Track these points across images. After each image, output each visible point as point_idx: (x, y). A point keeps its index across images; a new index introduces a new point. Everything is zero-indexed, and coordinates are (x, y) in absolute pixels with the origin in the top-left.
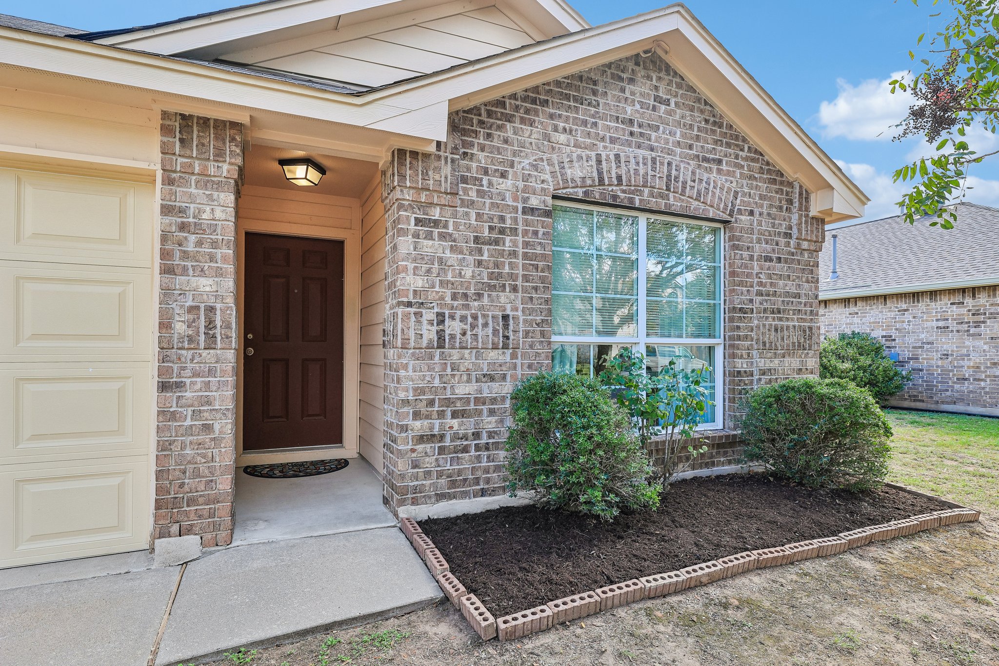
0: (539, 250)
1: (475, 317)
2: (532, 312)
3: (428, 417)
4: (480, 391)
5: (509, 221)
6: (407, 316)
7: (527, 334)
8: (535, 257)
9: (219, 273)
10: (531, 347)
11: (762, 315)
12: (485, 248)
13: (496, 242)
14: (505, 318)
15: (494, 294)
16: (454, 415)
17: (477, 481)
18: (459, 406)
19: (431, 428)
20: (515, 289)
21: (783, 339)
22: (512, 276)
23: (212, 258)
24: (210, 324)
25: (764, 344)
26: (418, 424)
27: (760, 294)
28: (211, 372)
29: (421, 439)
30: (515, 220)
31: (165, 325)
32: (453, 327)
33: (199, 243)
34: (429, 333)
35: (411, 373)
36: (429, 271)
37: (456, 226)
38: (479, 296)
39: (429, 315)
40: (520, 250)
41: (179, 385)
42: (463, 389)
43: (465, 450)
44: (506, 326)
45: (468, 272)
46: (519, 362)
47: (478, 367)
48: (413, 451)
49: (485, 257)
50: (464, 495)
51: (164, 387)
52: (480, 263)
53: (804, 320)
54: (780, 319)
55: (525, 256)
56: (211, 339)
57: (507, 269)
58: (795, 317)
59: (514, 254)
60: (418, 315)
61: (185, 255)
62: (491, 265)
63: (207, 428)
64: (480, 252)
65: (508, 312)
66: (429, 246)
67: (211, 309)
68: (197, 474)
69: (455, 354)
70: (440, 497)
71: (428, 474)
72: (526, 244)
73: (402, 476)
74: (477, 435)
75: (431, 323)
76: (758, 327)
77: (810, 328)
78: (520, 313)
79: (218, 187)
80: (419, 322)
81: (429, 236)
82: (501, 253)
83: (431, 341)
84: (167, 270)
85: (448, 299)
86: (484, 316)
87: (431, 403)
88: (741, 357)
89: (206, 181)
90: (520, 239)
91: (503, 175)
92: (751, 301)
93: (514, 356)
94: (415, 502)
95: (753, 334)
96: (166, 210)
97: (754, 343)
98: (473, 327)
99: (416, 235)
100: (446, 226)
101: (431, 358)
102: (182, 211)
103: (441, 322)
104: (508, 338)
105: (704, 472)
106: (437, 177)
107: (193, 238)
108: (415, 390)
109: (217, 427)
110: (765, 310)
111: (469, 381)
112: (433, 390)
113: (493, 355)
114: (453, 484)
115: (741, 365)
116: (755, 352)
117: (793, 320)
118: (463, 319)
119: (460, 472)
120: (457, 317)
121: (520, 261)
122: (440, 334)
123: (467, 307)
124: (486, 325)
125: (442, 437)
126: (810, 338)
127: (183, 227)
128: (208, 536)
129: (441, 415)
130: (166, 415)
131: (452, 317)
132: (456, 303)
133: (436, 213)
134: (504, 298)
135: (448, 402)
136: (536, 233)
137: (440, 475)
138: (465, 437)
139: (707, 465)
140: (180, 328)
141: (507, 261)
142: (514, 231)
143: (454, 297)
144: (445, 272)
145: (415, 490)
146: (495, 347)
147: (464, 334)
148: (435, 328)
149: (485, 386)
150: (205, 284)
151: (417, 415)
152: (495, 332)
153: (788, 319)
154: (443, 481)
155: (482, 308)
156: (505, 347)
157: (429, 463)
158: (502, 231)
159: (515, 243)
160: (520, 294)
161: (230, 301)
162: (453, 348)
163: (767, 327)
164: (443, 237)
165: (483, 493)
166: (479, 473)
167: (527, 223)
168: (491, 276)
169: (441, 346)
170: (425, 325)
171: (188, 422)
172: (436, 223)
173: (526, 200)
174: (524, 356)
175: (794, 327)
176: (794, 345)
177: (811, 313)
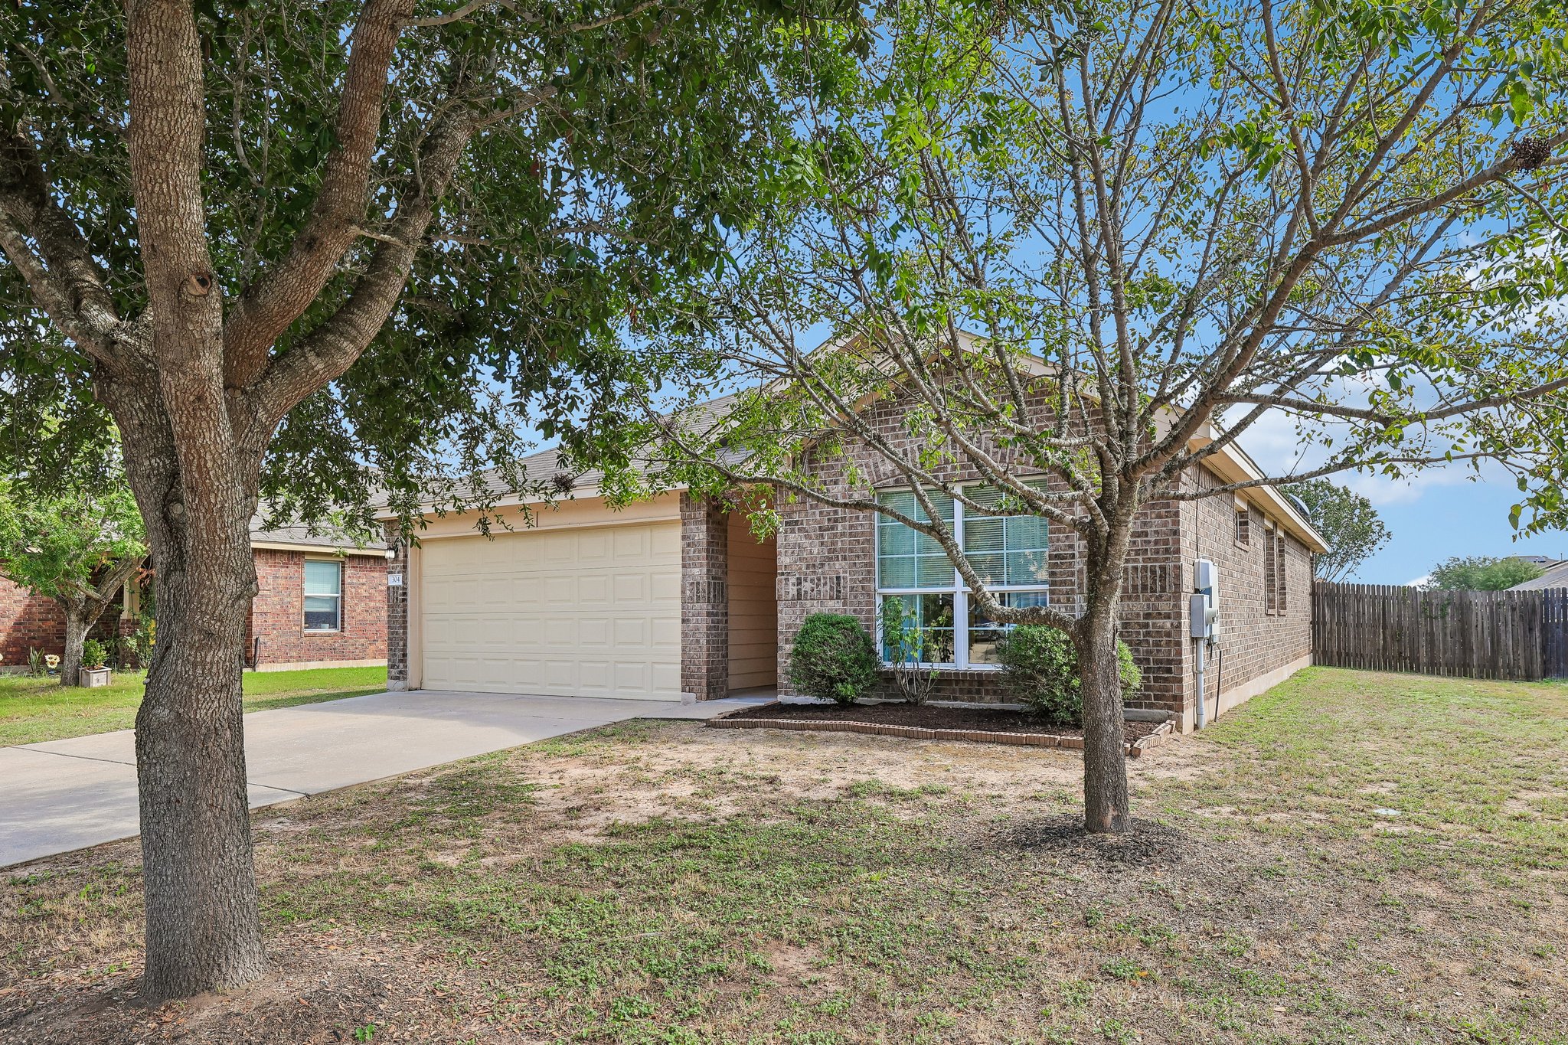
0: (860, 530)
1: (819, 579)
2: (855, 573)
6: (780, 581)
7: (852, 588)
8: (856, 535)
9: (701, 565)
10: (854, 597)
13: (832, 528)
14: (838, 578)
15: (832, 563)
20: (845, 558)
22: (843, 550)
23: (698, 558)
24: (698, 590)
26: (788, 646)
28: (699, 614)
29: (790, 656)
30: (844, 511)
31: (683, 592)
32: (807, 586)
33: (695, 551)
34: (793, 591)
35: (783, 615)
36: (792, 553)
37: (808, 522)
38: (822, 565)
39: (793, 580)
40: (849, 531)
41: (688, 620)
44: (838, 584)
45: (815, 551)
46: (848, 608)
48: (784, 662)
49: (826, 539)
51: (683, 621)
52: (822, 544)
53: (1156, 560)
55: (850, 535)
56: (698, 598)
57: (839, 545)
58: (1140, 558)
59: (843, 534)
60: (786, 580)
61: (690, 558)
62: (830, 544)
64: (822, 536)
65: (841, 574)
66: (793, 538)
67: (698, 583)
68: (694, 663)
69: (808, 603)
70: (799, 693)
72: (850, 527)
75: (793, 584)
76: (1080, 571)
77: (1163, 569)
78: (848, 574)
79: (701, 523)
80: (786, 584)
81: (793, 531)
82: (835, 535)
83: (792, 595)
84: (684, 566)
85: (804, 569)
86: (824, 578)
88: (1059, 601)
89: (697, 522)
91: (836, 483)
92: (1071, 546)
93: (845, 604)
94: (786, 693)
95: (1075, 579)
96: (684, 538)
97: (1076, 587)
99: (786, 532)
100: (801, 524)
101: (796, 606)
102: (689, 537)
103: (799, 584)
104: (840, 592)
107: (692, 550)
108: (786, 625)
109: (701, 641)
112: (795, 626)
113: (831, 603)
116: (1078, 597)
117: (1135, 561)
118: (812, 581)
120: (808, 580)
121: (848, 539)
122: (799, 591)
123: (815, 573)
124: (824, 584)
126: (1163, 578)
127: (689, 545)
128: (699, 694)
130: (684, 635)
131: (805, 580)
132: (808, 571)
133: (796, 517)
134: (838, 565)
140: (688, 593)
141: (839, 540)
142: (843, 519)
143: (808, 567)
144: (803, 552)
145: (786, 686)
146: (831, 598)
147: (812, 590)
148: (794, 588)
150: (696, 571)
151: (786, 641)
152: (832, 588)
155: (822, 573)
156: (838, 598)
158: (836, 521)
159: (844, 527)
160: (849, 562)
161: (705, 578)
162: (807, 599)
164: (800, 530)
168: (829, 551)
169: (799, 597)
170: (791, 586)
171: (691, 638)
172: (796, 522)
174: (852, 604)
175: (1135, 569)
176: (1135, 587)
177: (1167, 551)
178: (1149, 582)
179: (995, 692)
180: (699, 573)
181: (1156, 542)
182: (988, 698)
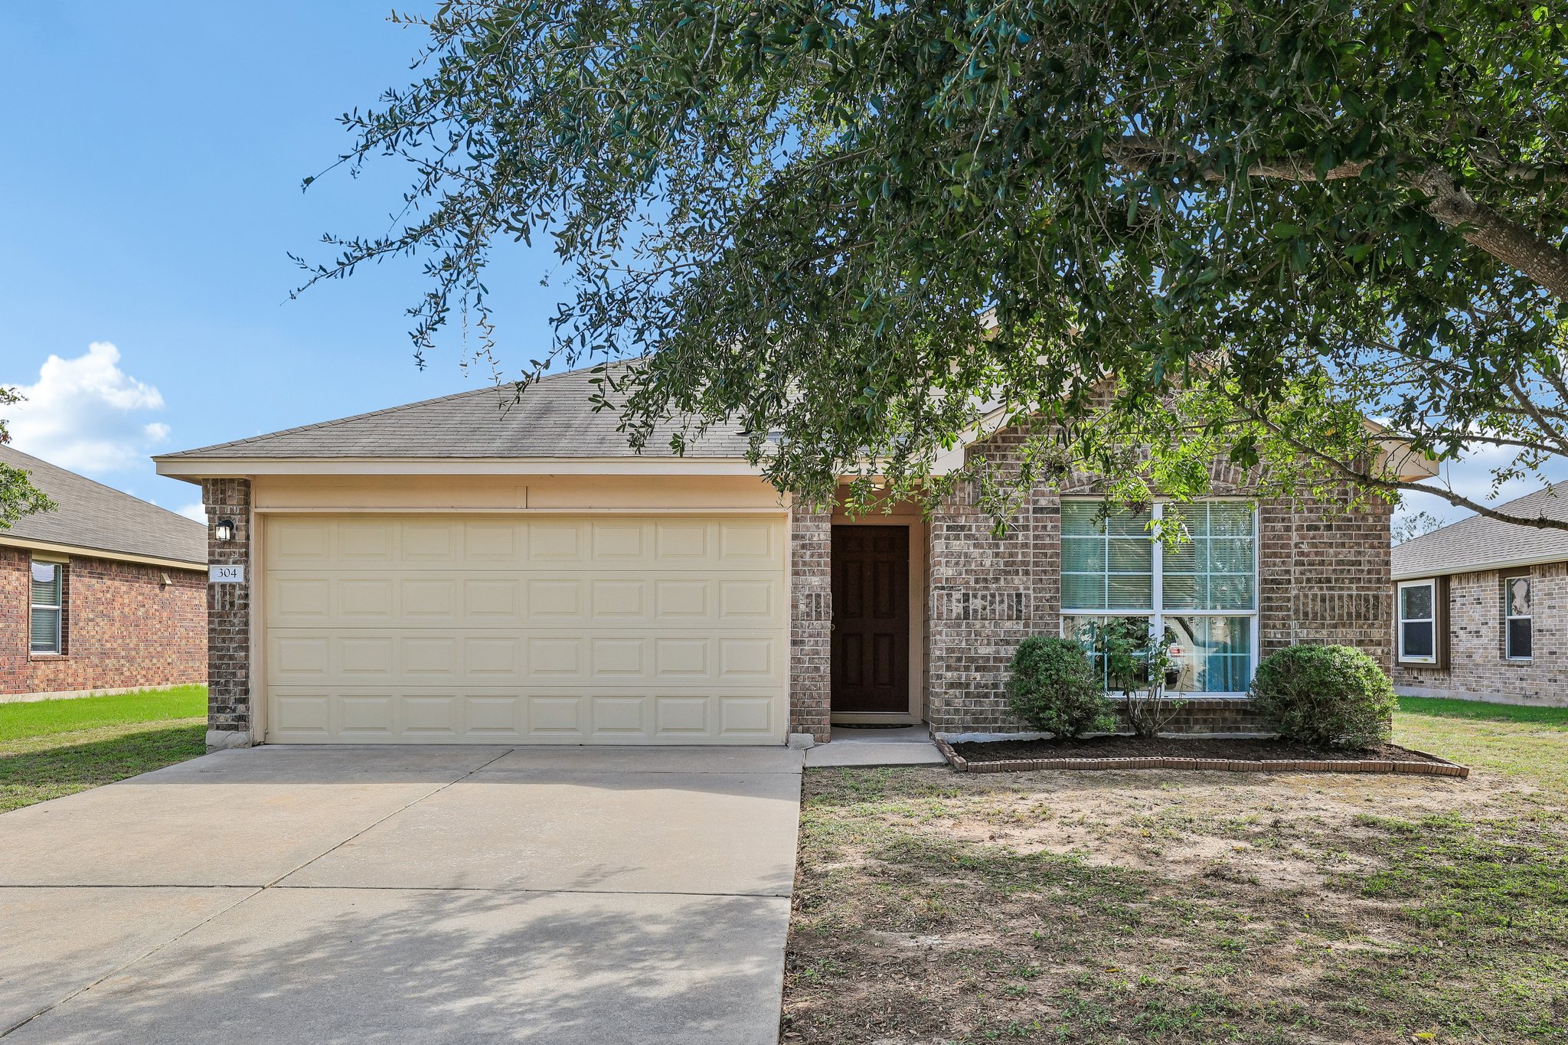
0: (1047, 541)
1: (993, 596)
2: (1041, 590)
3: (957, 669)
4: (998, 652)
5: (1021, 520)
6: (940, 597)
7: (1037, 608)
8: (1044, 546)
9: (823, 573)
10: (1041, 618)
11: (1304, 585)
12: (1001, 543)
13: (1011, 537)
14: (1019, 596)
15: (1009, 577)
16: (977, 669)
17: (995, 720)
18: (981, 663)
19: (960, 678)
20: (1027, 573)
21: (1333, 609)
22: (1025, 563)
23: (819, 565)
24: (818, 604)
25: (1306, 614)
26: (949, 674)
27: (1298, 563)
28: (819, 635)
29: (952, 685)
30: (1027, 519)
31: (795, 606)
32: (976, 604)
33: (812, 556)
34: (957, 608)
35: (944, 637)
36: (957, 563)
37: (978, 528)
38: (997, 580)
39: (956, 595)
40: (1032, 542)
41: (802, 642)
42: (984, 651)
43: (986, 696)
44: (1019, 602)
45: (987, 562)
46: (1031, 630)
47: (995, 634)
48: (946, 693)
49: (1002, 549)
50: (985, 730)
51: (794, 643)
52: (997, 555)
53: (1368, 589)
54: (1330, 589)
55: (1036, 546)
56: (818, 614)
57: (1020, 558)
58: (1354, 586)
59: (1026, 545)
60: (949, 596)
61: (805, 564)
62: (1007, 555)
63: (817, 669)
64: (997, 546)
65: (1022, 591)
66: (957, 545)
67: (818, 596)
68: (811, 697)
69: (978, 624)
70: (966, 729)
71: (957, 711)
72: (1036, 537)
73: (938, 711)
74: (995, 686)
75: (959, 601)
76: (1297, 597)
77: (1376, 598)
78: (1031, 592)
79: (822, 519)
80: (949, 600)
81: (957, 538)
82: (1015, 546)
83: (958, 614)
84: (796, 573)
85: (972, 584)
86: (1000, 595)
87: (959, 659)
88: (1274, 627)
89: (816, 518)
90: (1031, 533)
92: (1288, 572)
93: (1026, 625)
94: (947, 730)
95: (1291, 605)
96: (795, 537)
97: (1292, 613)
98: (992, 604)
99: (947, 538)
100: (970, 529)
101: (959, 626)
102: (803, 537)
103: (967, 600)
104: (1021, 611)
105: (1227, 735)
106: (962, 495)
107: (808, 553)
108: (947, 649)
109: (822, 669)
110: (1309, 580)
111: (989, 644)
112: (960, 650)
113: (1008, 624)
114: (976, 721)
115: (1275, 635)
116: (1293, 623)
117: (1349, 589)
118: (984, 597)
119: (981, 712)
120: (979, 596)
121: (1031, 551)
122: (966, 609)
123: (986, 588)
124: (1002, 602)
125: (968, 685)
126: (1376, 607)
127: (803, 547)
128: (818, 735)
129: (967, 669)
130: (796, 660)
131: (975, 596)
132: (978, 586)
133: (962, 521)
134: (1018, 581)
135: (972, 660)
136: (1045, 527)
137: (966, 712)
138: (986, 686)
139: (1229, 729)
140: (802, 607)
141: (1020, 551)
142: (1026, 528)
143: (977, 581)
144: (970, 563)
145: (947, 721)
146: (1010, 618)
147: (984, 608)
148: (961, 605)
149: (1002, 649)
150: (815, 581)
151: (949, 668)
152: (1010, 607)
153: (1342, 589)
154: (968, 717)
155: (998, 589)
156: (1019, 618)
157: (958, 703)
158: (1015, 528)
159: (1026, 537)
160: (1031, 577)
161: (829, 590)
162: (976, 619)
163: (1310, 597)
164: (967, 537)
165: (1000, 729)
166: (997, 715)
167: (1036, 520)
168: (1006, 564)
169: (966, 617)
170: (954, 603)
171: (807, 665)
172: (962, 528)
173: (1036, 502)
174: (1035, 625)
175: (1351, 596)
176: (1349, 615)
177: (1379, 581)
178: (1363, 610)
179: (1205, 721)
180: (820, 582)
181: (1369, 572)
182: (1197, 727)
